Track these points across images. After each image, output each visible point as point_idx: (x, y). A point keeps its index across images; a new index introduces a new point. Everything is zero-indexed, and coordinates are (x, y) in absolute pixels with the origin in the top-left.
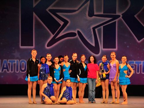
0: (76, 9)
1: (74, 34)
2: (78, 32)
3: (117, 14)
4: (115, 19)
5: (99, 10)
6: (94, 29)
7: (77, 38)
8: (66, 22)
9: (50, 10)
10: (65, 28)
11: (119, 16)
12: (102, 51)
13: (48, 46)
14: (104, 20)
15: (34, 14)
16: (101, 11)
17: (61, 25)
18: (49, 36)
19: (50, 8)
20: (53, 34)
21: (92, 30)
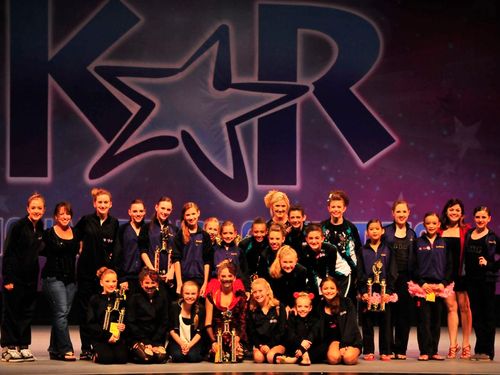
6: (231, 125)
10: (145, 123)
13: (92, 176)
16: (250, 73)
17: (131, 114)
19: (100, 61)
20: (109, 141)
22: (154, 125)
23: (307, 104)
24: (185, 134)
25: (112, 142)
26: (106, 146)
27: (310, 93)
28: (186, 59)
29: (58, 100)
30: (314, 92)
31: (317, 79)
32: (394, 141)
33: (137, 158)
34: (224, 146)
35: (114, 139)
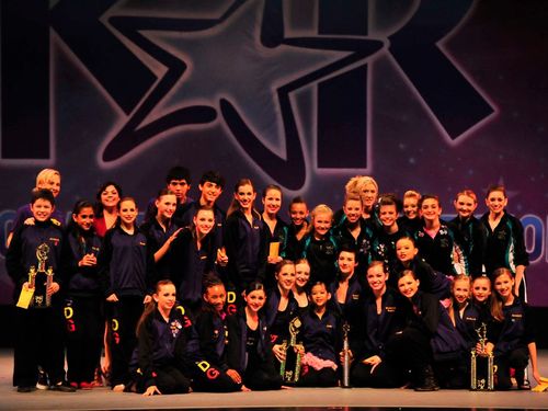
0: (217, 15)
2: (224, 103)
3: (372, 35)
5: (301, 20)
7: (219, 129)
9: (114, 21)
11: (379, 45)
12: (315, 179)
13: (107, 158)
14: (323, 58)
15: (53, 34)
16: (308, 26)
17: (155, 78)
18: (111, 118)
19: (115, 11)
20: (128, 113)
21: (276, 97)
22: (186, 92)
25: (132, 114)
26: (124, 119)
27: (385, 50)
28: (226, 8)
29: (63, 60)
30: (390, 49)
31: (393, 31)
32: (493, 111)
33: (164, 134)
34: (274, 119)
35: (135, 111)
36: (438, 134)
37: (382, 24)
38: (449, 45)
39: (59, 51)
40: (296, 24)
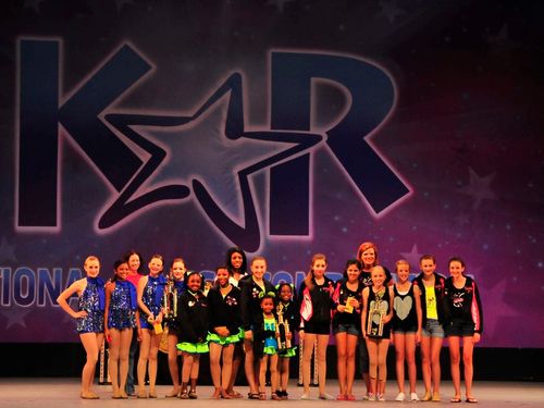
0: (190, 115)
1: (181, 192)
2: (195, 183)
3: (313, 131)
4: (305, 148)
5: (258, 117)
6: (243, 175)
7: (191, 204)
8: (158, 155)
10: (156, 171)
11: (319, 138)
12: (268, 244)
13: (102, 226)
15: (61, 128)
17: (142, 163)
18: (106, 194)
19: (110, 110)
20: (119, 191)
21: (237, 178)
22: (165, 174)
23: (321, 154)
24: (196, 184)
25: (122, 192)
26: (116, 195)
27: (324, 142)
28: (198, 108)
29: (68, 149)
30: (327, 142)
31: (330, 128)
32: (408, 191)
33: (147, 207)
34: (235, 196)
35: (124, 189)
36: (365, 209)
37: (322, 121)
38: (373, 139)
39: (66, 142)
40: (253, 121)
